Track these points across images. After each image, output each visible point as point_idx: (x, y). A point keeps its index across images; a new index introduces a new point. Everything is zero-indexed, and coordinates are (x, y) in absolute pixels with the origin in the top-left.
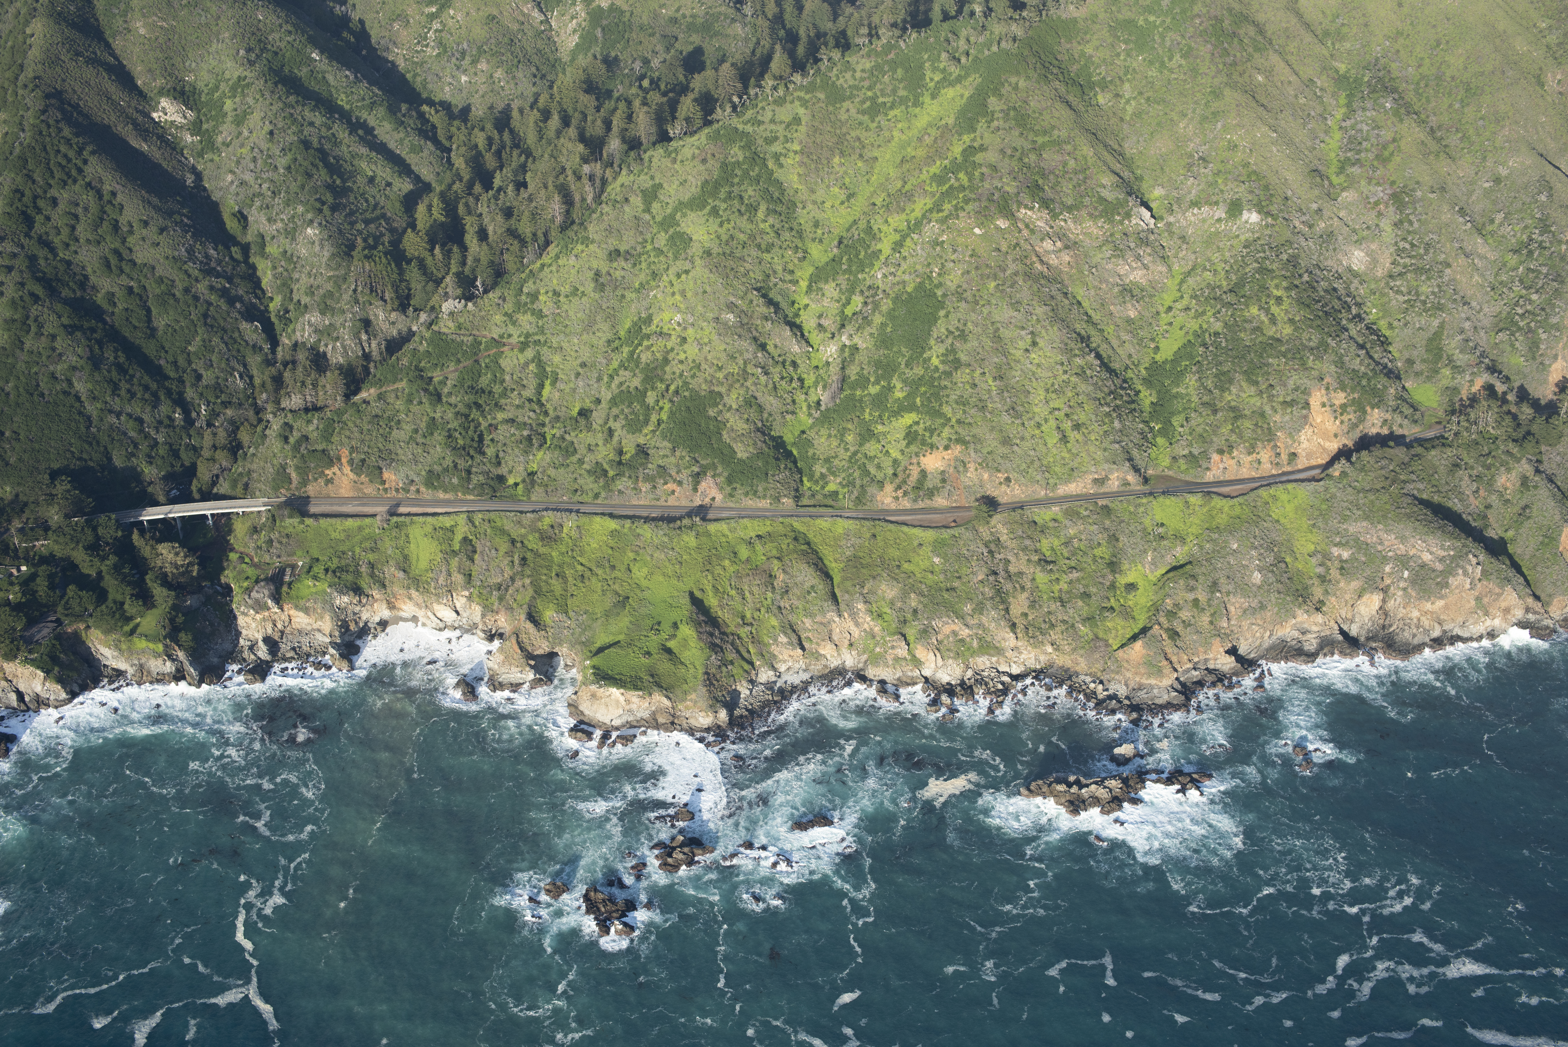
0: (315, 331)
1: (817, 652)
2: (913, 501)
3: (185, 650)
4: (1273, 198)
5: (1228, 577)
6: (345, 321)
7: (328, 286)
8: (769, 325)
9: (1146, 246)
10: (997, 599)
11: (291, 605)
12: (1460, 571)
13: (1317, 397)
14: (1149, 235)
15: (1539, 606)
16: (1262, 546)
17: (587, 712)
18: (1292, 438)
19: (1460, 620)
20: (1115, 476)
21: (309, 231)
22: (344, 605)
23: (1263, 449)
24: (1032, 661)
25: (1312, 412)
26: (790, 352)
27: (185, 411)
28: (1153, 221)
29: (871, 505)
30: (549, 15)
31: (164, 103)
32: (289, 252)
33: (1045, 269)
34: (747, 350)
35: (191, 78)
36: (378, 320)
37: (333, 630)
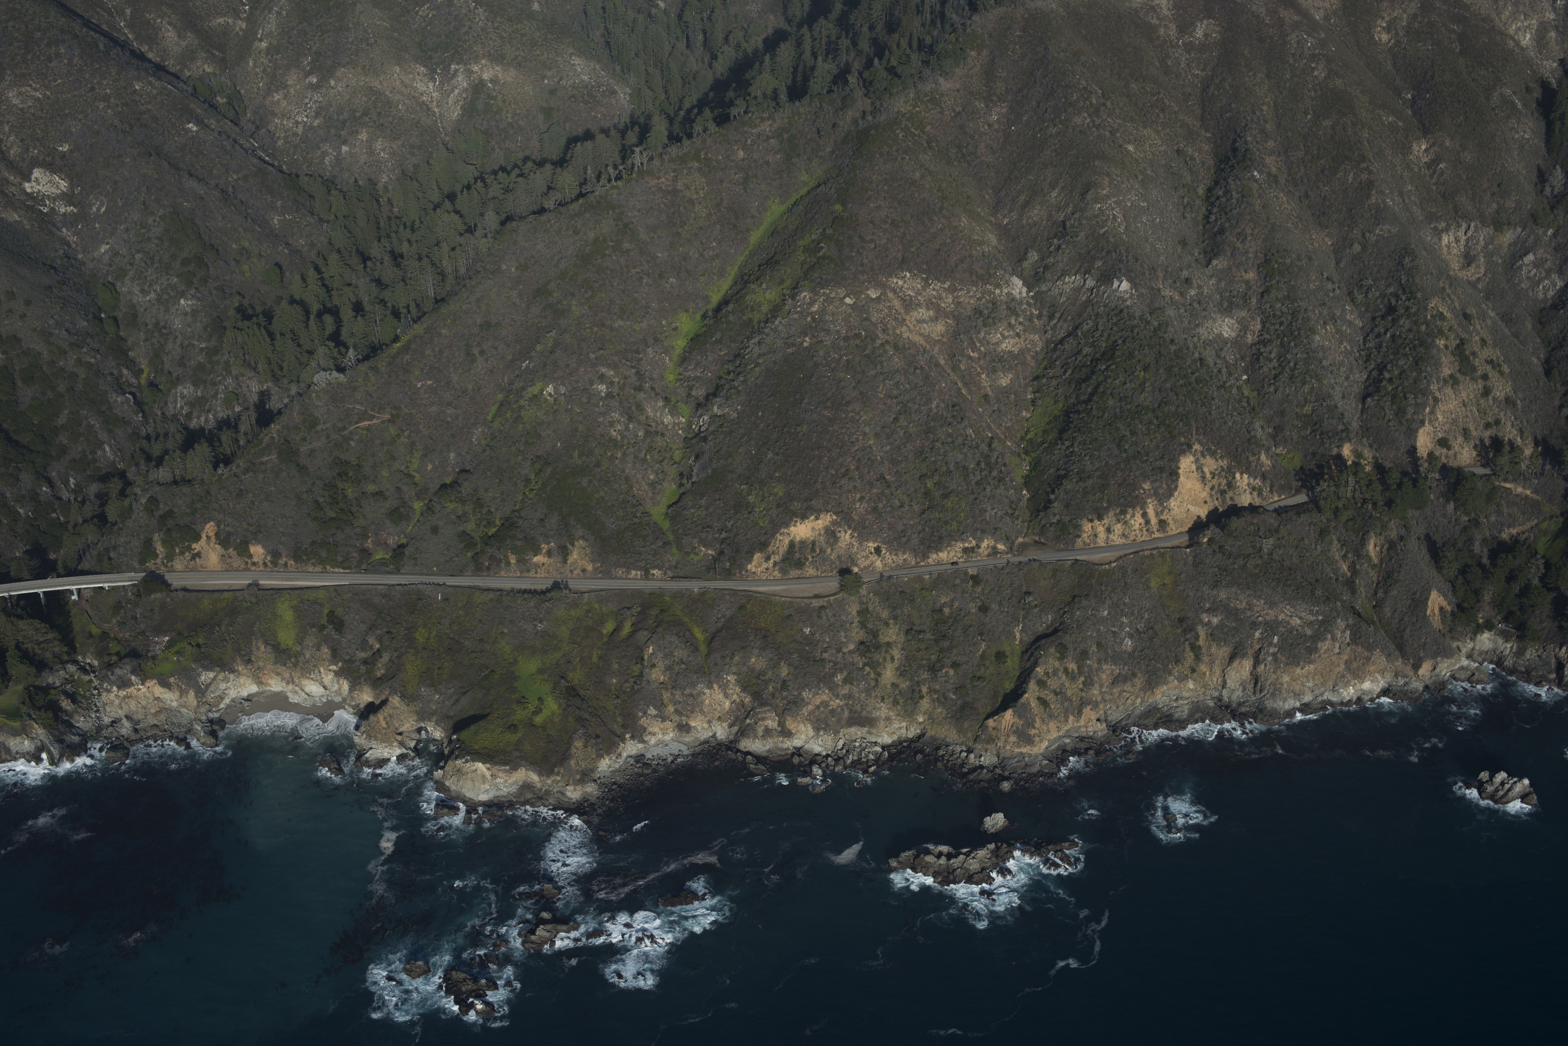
0: (186, 404)
1: (687, 724)
2: (783, 571)
3: (45, 728)
4: (1142, 267)
5: (1099, 645)
6: (217, 393)
7: (200, 358)
8: (641, 395)
9: (1017, 315)
10: (868, 669)
11: (155, 681)
12: (1329, 636)
13: (1186, 463)
14: (1021, 303)
15: (1409, 670)
16: (1132, 613)
17: (453, 788)
18: (1161, 504)
19: (1330, 684)
20: (985, 544)
21: (182, 301)
22: (209, 681)
23: (1133, 516)
24: (904, 731)
25: (1182, 479)
26: (663, 423)
27: (50, 483)
28: (1025, 290)
29: (742, 576)
30: (431, 85)
31: (37, 173)
32: (162, 323)
33: (916, 338)
34: (619, 421)
35: (65, 148)
36: (250, 391)
37: (198, 706)
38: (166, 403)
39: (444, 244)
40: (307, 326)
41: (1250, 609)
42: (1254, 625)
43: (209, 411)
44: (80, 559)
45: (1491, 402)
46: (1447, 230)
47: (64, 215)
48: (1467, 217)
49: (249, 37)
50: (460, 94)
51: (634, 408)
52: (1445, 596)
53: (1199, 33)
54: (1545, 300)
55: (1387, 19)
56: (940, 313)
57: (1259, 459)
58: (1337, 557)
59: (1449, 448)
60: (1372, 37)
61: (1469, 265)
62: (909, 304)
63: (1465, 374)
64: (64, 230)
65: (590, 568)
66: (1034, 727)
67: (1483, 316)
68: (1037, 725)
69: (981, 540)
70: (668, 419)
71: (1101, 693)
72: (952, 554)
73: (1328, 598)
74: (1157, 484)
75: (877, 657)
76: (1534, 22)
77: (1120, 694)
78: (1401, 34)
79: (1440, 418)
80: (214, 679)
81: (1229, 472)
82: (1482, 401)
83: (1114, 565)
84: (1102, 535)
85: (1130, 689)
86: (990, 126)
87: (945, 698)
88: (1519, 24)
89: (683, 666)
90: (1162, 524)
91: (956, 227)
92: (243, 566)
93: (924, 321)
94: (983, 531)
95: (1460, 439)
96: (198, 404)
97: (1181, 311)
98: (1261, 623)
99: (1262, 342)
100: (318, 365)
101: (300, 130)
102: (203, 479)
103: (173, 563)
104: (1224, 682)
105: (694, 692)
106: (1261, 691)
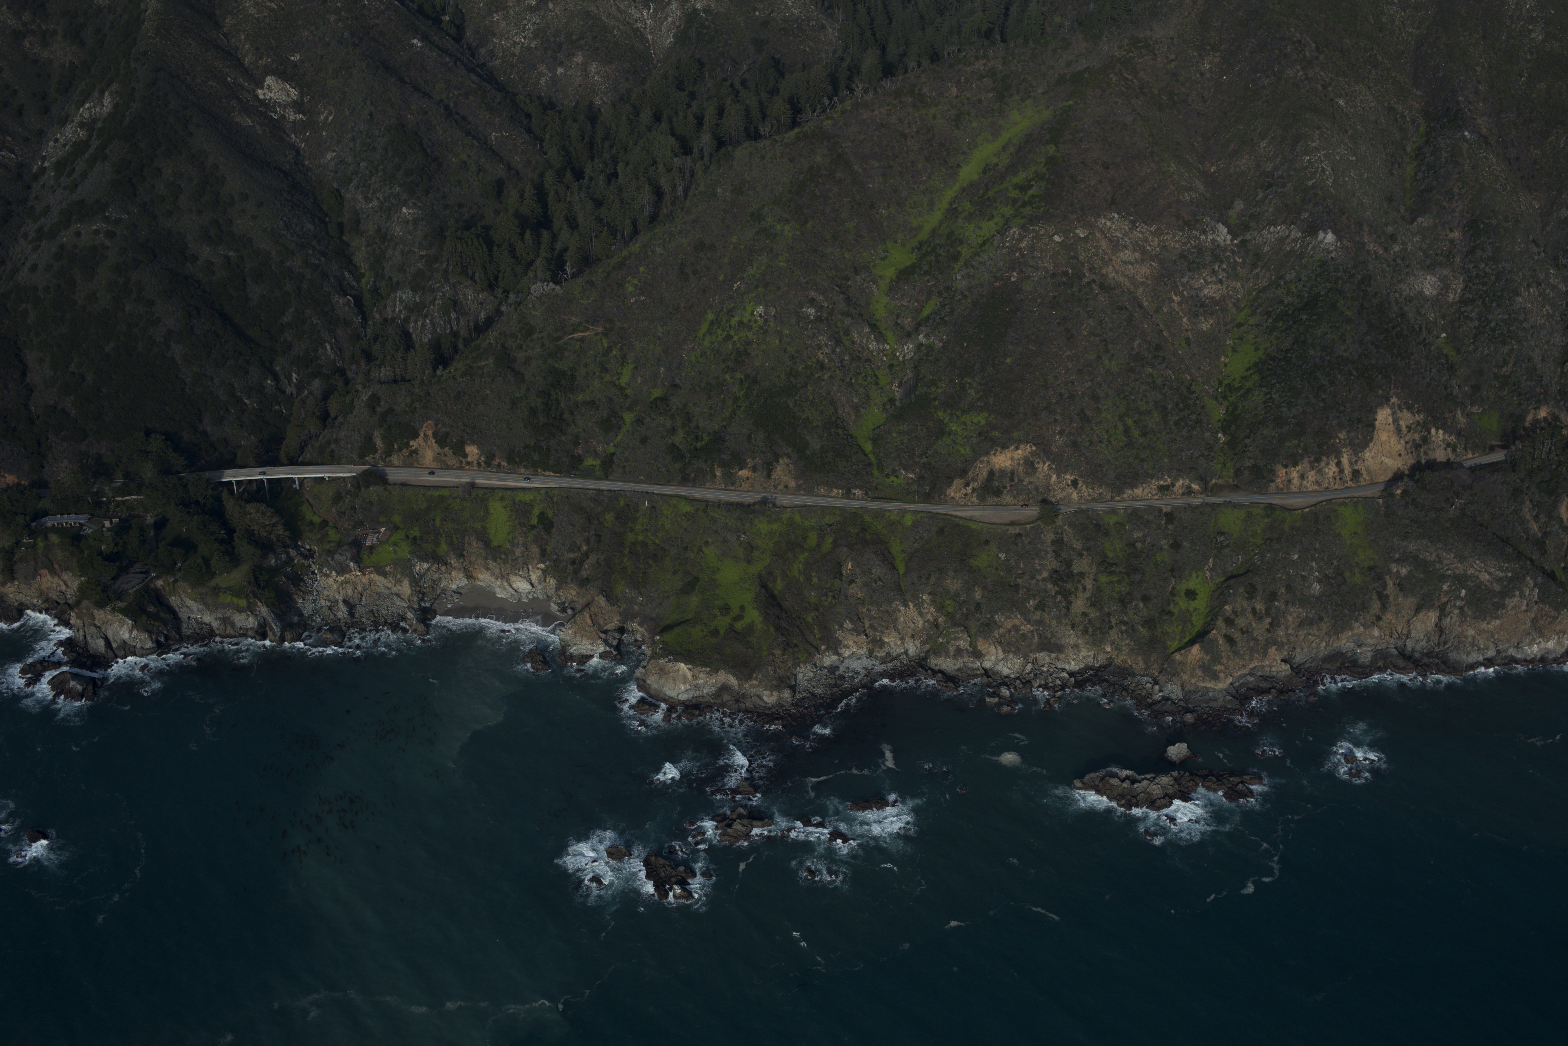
0: (405, 308)
1: (881, 640)
2: (982, 498)
3: (268, 607)
4: (1348, 220)
5: (1289, 588)
6: (435, 299)
7: (419, 265)
8: (849, 321)
9: (1222, 262)
10: (1059, 597)
11: (372, 569)
12: (1517, 593)
13: (1383, 415)
14: (1225, 251)
16: (1322, 558)
17: (654, 686)
18: (1356, 454)
19: (1515, 640)
20: (1180, 483)
21: (404, 210)
22: (423, 571)
23: (1328, 464)
24: (1091, 660)
25: (1378, 431)
26: (868, 348)
27: (276, 378)
28: (1229, 237)
29: (940, 500)
30: (645, 12)
31: (269, 80)
32: (384, 230)
33: (1121, 279)
34: (826, 345)
35: (296, 58)
36: (467, 299)
37: (412, 595)
38: (385, 307)
39: (660, 165)
40: (523, 239)
41: (1440, 562)
42: (1443, 578)
43: (426, 316)
44: (302, 451)
47: (294, 122)
50: (673, 23)
51: (842, 334)
56: (1146, 256)
57: (1455, 416)
58: (1528, 517)
62: (1116, 246)
64: (293, 136)
65: (792, 484)
66: (1220, 663)
68: (1223, 661)
69: (1176, 479)
70: (873, 345)
71: (1287, 634)
72: (1147, 490)
73: (1518, 557)
74: (1353, 434)
75: (1068, 586)
77: (1305, 637)
80: (428, 570)
81: (1425, 426)
83: (1307, 510)
84: (1296, 481)
85: (1316, 632)
86: (1202, 74)
87: (1134, 630)
89: (880, 583)
90: (1356, 474)
91: (1165, 173)
92: (458, 465)
93: (1130, 263)
94: (1179, 470)
96: (416, 309)
97: (1384, 266)
98: (1449, 576)
99: (1463, 302)
100: (536, 276)
101: (517, 51)
102: (422, 380)
103: (392, 458)
104: (1409, 632)
105: (890, 609)
106: (1445, 643)
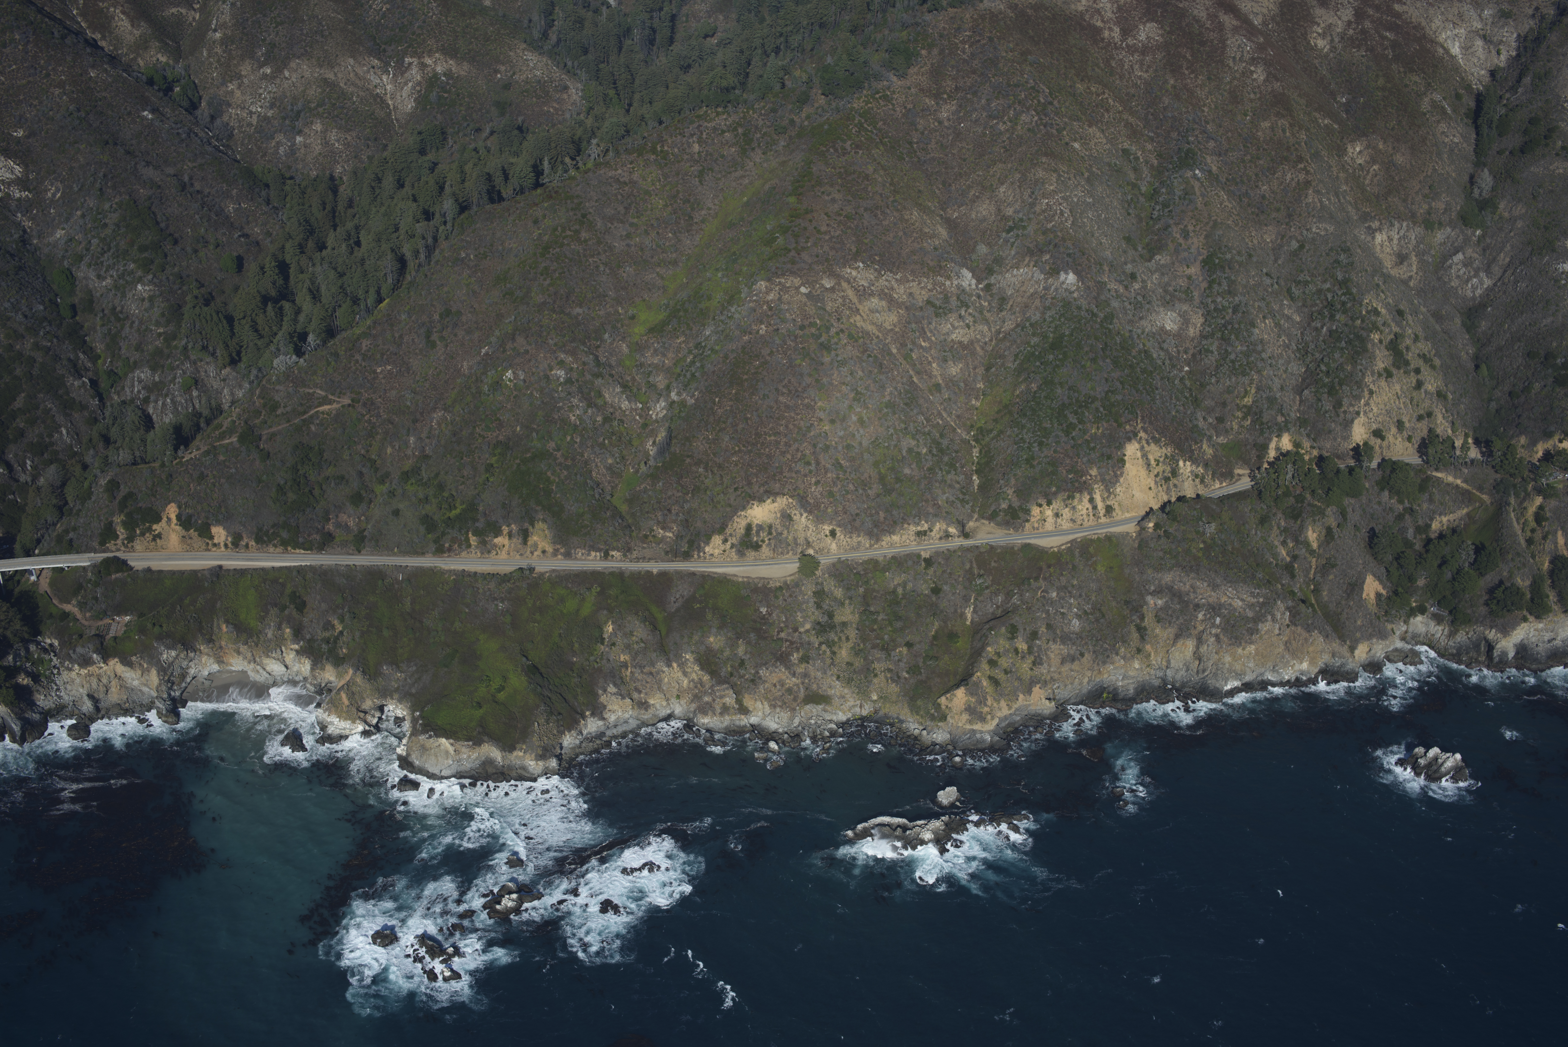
0: (144, 388)
1: (646, 702)
2: (741, 554)
3: (6, 706)
4: (1089, 261)
5: (1049, 626)
6: (175, 378)
7: (157, 343)
8: (599, 382)
9: (968, 307)
10: (824, 647)
11: (116, 660)
12: (1269, 617)
13: (1132, 450)
14: (971, 295)
15: (1344, 651)
16: (1080, 596)
17: (417, 763)
18: (1108, 491)
19: (1270, 664)
20: (938, 526)
21: (139, 287)
22: (171, 659)
23: (1081, 501)
24: (858, 709)
25: (1127, 465)
26: (620, 408)
27: (9, 466)
28: (974, 281)
29: (699, 557)
30: (385, 78)
32: (119, 309)
33: (870, 328)
34: (578, 406)
35: (20, 133)
36: (208, 376)
37: (160, 685)
38: (123, 388)
39: (402, 231)
40: (264, 313)
41: (1194, 591)
42: (1197, 606)
43: (167, 395)
44: (38, 541)
45: (1423, 395)
46: (1380, 230)
47: (19, 199)
48: (1400, 218)
49: (204, 27)
50: (414, 88)
51: (592, 394)
52: (1381, 582)
53: (1143, 36)
54: (1474, 298)
55: (1322, 25)
56: (893, 304)
57: (1201, 447)
58: (1276, 543)
59: (1383, 438)
60: (1309, 43)
61: (1401, 263)
62: (862, 294)
63: (1399, 368)
64: (19, 215)
65: (550, 548)
66: (986, 705)
67: (1415, 312)
68: (989, 703)
69: (933, 524)
70: (625, 405)
71: (1050, 672)
72: (905, 536)
73: (1269, 581)
74: (1104, 470)
75: (832, 636)
76: (1462, 31)
77: (1068, 674)
78: (1337, 40)
79: (1375, 410)
80: (176, 657)
81: (1172, 460)
82: (1415, 394)
84: (1050, 519)
85: (1078, 668)
86: (940, 122)
87: (899, 677)
88: (1449, 33)
89: (642, 645)
90: (1109, 509)
91: (907, 220)
92: (204, 547)
93: (877, 311)
94: (936, 515)
95: (1394, 430)
96: (155, 389)
97: (1126, 304)
98: (1204, 605)
99: (1203, 336)
100: (279, 350)
101: (254, 120)
102: (163, 462)
103: (134, 544)
104: (1168, 662)
105: (654, 670)
106: (1204, 671)
